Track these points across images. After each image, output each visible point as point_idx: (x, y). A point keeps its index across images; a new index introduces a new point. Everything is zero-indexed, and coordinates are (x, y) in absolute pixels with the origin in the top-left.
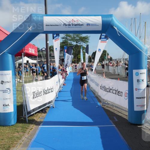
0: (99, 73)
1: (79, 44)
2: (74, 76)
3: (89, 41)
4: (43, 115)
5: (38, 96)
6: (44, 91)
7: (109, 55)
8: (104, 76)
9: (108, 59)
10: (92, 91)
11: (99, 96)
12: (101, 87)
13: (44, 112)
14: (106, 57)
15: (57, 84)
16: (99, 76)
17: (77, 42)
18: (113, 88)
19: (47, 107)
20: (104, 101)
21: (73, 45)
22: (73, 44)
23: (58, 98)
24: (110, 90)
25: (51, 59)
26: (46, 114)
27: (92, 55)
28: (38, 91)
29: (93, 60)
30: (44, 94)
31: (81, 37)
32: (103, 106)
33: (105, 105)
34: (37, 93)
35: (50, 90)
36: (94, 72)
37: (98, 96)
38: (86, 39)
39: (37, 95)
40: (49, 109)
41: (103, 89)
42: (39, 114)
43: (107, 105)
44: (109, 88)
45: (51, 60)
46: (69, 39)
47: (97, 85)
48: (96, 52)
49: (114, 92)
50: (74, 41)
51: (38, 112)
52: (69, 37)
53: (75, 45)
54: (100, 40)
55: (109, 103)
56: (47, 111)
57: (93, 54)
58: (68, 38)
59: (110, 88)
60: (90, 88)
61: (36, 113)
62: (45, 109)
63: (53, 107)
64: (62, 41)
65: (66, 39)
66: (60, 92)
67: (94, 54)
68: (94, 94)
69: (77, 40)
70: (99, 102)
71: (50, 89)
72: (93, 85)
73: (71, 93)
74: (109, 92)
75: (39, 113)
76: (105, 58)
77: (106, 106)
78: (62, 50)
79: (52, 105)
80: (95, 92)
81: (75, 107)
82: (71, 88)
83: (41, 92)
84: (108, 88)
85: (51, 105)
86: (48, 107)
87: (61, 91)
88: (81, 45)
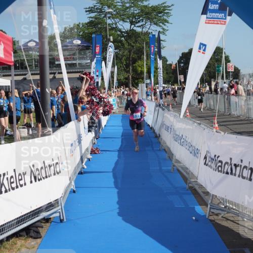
0: (199, 117)
1: (139, 30)
2: (123, 126)
3: (170, 19)
4: (32, 242)
5: (14, 185)
6: (32, 171)
7: (229, 61)
8: (217, 125)
9: (227, 73)
10: (178, 170)
11: (201, 186)
12: (205, 158)
13: (32, 234)
14: (222, 69)
15: (72, 151)
16: (200, 124)
17: (132, 23)
18: (242, 161)
19: (44, 219)
20: (216, 202)
21: (120, 31)
22: (120, 27)
23: (74, 192)
24: (234, 167)
25: (55, 73)
26: (39, 240)
27: (179, 62)
28: (15, 170)
29: (181, 78)
30: (31, 182)
31: (146, 6)
32: (211, 218)
33: (217, 215)
34: (12, 177)
35: (52, 168)
36: (186, 112)
37: (197, 187)
38: (160, 13)
39: (12, 183)
40: (48, 224)
41: (213, 165)
42: (20, 242)
43: (223, 214)
44: (229, 162)
45: (54, 77)
46: (109, 13)
47: (195, 152)
48: (190, 51)
49: (246, 173)
50: (123, 20)
51: (16, 235)
52: (109, 7)
53: (127, 32)
54: (204, 16)
55: (229, 208)
56: (43, 232)
57: (181, 58)
58: (107, 10)
59: (233, 163)
60: (174, 161)
61: (8, 238)
62: (37, 227)
63: (61, 221)
64: (87, 21)
65: (101, 11)
66: (80, 173)
67: (186, 58)
68: (185, 179)
69: (133, 15)
70: (200, 205)
71: (50, 166)
72: (180, 153)
73: (115, 176)
74: (232, 173)
75: (17, 237)
76: (219, 71)
77: (220, 217)
78: (87, 48)
79: (58, 215)
80: (188, 174)
81: (126, 220)
82: (117, 163)
83: (25, 174)
84: (227, 163)
85: (55, 213)
86: (47, 220)
87: (85, 173)
88: (145, 30)
